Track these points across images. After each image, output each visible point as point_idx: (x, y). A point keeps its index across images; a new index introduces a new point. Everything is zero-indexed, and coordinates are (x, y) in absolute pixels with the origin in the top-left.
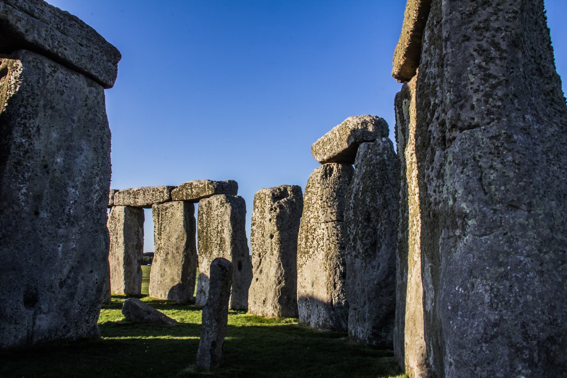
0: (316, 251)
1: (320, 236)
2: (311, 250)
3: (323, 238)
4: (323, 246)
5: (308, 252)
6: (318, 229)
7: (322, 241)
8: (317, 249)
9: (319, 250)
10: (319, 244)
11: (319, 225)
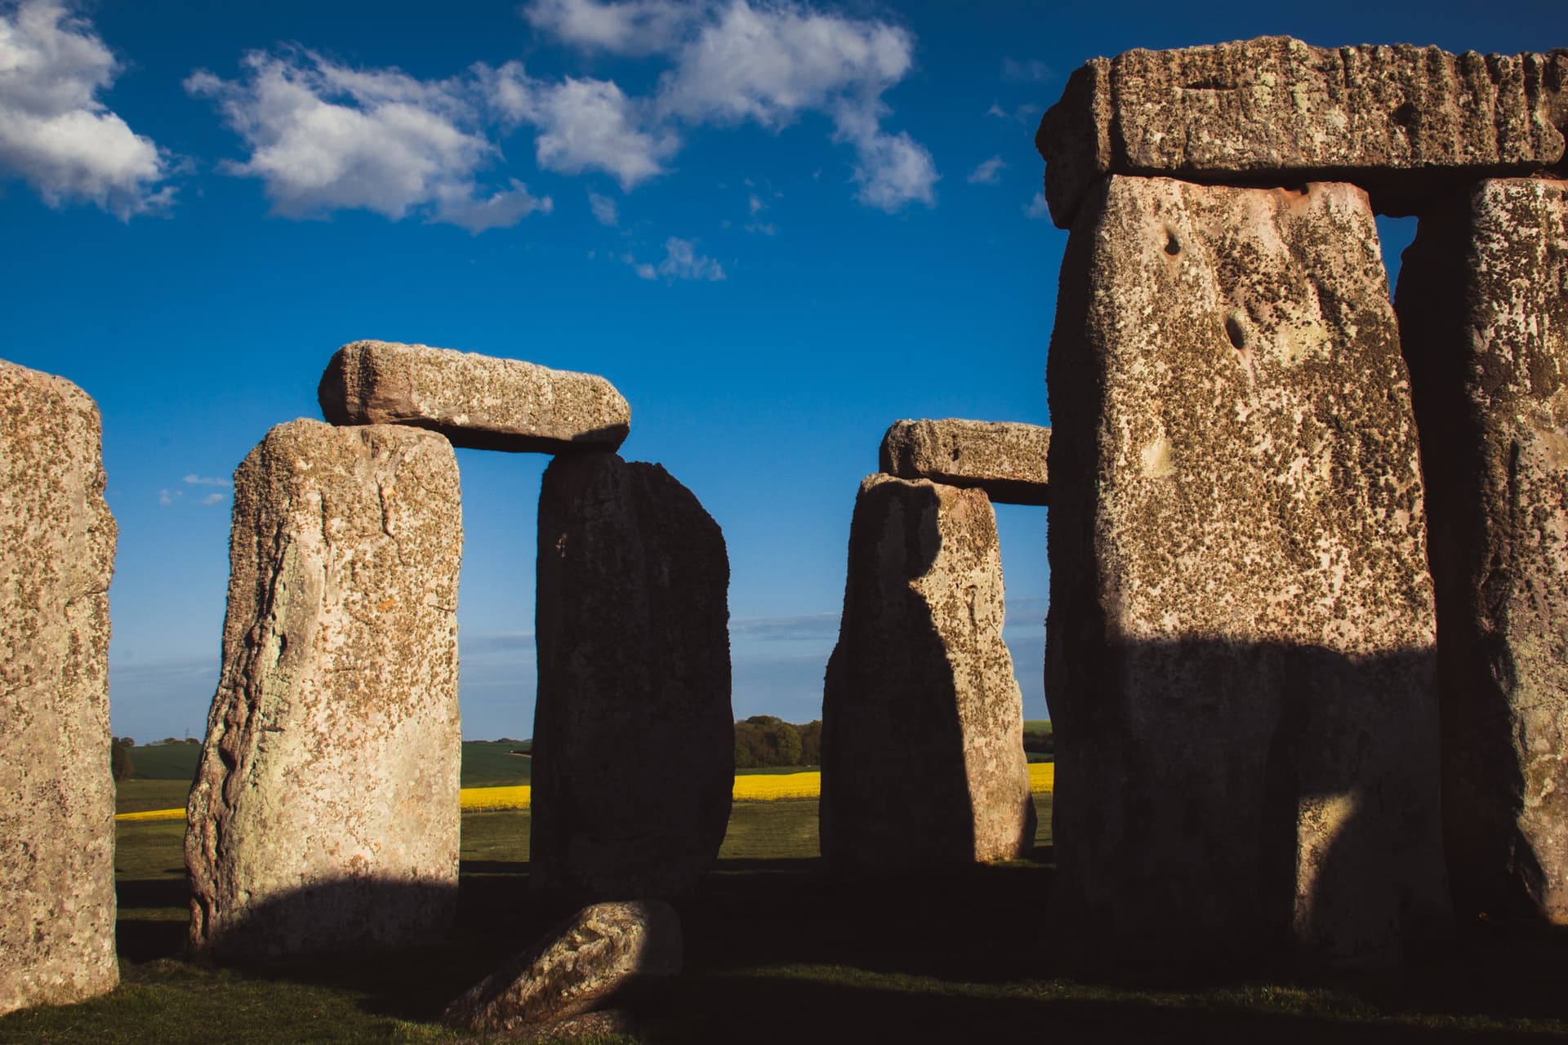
0: (426, 696)
1: (441, 651)
2: (413, 690)
3: (450, 658)
4: (446, 682)
5: (402, 697)
6: (435, 629)
7: (444, 665)
8: (428, 690)
9: (433, 692)
10: (434, 676)
11: (443, 614)
